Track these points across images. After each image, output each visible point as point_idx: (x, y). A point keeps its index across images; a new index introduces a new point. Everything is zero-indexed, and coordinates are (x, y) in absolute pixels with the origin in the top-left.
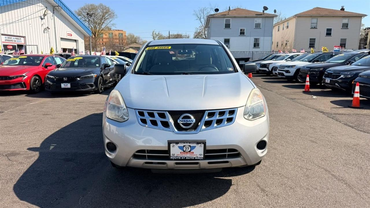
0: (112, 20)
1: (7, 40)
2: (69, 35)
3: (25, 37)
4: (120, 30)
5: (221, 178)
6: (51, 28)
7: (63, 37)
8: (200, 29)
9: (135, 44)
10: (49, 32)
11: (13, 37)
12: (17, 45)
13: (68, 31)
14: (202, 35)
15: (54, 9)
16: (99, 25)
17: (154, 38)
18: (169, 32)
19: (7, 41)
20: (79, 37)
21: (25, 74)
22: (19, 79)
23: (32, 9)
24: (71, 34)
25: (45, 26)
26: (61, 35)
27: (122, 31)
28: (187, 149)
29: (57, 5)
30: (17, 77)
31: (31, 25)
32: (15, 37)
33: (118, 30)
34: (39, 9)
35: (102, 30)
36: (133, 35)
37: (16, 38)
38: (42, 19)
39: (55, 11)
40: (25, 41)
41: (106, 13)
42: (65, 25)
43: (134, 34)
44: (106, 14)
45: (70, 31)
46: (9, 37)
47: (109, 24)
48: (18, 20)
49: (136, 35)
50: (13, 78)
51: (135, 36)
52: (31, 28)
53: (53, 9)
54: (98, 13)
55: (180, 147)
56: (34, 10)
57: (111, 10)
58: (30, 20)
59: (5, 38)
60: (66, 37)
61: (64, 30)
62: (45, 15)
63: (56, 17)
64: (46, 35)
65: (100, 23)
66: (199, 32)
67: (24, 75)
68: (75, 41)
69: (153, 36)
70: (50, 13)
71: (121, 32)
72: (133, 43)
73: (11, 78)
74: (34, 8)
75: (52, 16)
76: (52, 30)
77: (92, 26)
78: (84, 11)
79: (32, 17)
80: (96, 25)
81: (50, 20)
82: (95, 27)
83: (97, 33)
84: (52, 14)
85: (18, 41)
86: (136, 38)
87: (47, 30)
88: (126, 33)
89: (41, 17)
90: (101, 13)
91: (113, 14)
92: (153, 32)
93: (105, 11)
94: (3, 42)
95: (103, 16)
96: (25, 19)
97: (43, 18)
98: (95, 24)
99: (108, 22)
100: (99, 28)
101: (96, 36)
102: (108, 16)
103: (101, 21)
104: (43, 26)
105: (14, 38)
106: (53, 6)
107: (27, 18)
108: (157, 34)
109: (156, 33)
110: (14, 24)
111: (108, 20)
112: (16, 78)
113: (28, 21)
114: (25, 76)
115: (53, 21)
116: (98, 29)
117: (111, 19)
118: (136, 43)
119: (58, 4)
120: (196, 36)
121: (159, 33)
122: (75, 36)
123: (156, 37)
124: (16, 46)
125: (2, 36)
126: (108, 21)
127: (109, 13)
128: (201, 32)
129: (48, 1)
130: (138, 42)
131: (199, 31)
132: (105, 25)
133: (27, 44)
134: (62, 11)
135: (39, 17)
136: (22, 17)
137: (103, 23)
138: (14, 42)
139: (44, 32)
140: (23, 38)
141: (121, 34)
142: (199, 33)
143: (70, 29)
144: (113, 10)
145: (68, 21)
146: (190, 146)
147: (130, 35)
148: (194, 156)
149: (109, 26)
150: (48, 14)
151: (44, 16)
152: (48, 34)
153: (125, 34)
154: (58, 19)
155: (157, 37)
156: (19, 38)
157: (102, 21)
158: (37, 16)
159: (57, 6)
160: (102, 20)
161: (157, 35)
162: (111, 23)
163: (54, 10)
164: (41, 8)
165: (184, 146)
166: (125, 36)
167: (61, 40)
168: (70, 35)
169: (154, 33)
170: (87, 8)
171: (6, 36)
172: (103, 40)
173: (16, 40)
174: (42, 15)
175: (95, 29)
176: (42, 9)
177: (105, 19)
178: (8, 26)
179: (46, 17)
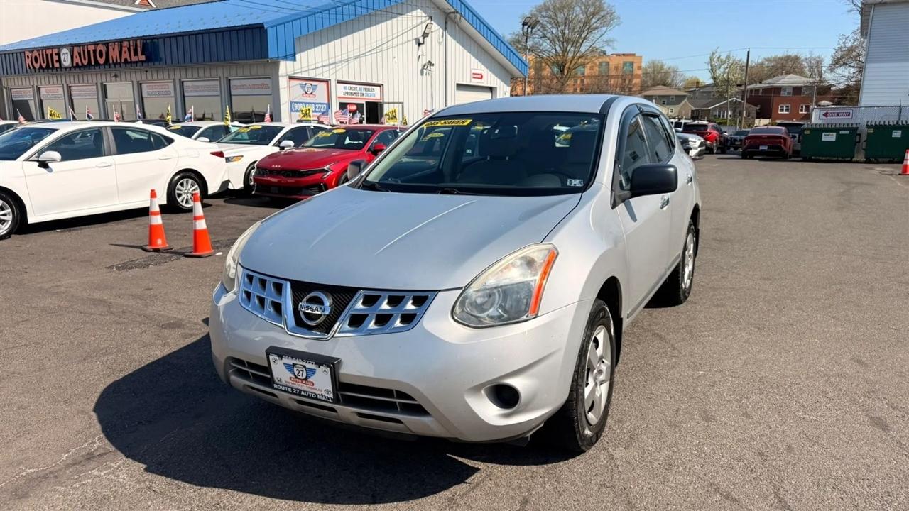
0: (605, 32)
1: (347, 93)
2: (475, 76)
3: (383, 85)
4: (628, 55)
5: (460, 459)
6: (437, 65)
7: (463, 81)
8: (855, 40)
9: (661, 87)
10: (434, 73)
11: (358, 86)
12: (367, 103)
13: (476, 67)
14: (859, 55)
15: (449, 20)
16: (575, 45)
17: (712, 70)
18: (748, 52)
19: (346, 96)
20: (499, 81)
21: (328, 167)
22: (317, 176)
23: (400, 23)
24: (481, 74)
25: (424, 61)
26: (457, 79)
27: (634, 55)
28: (301, 372)
29: (453, 10)
30: (314, 172)
31: (396, 59)
32: (363, 87)
33: (624, 55)
34: (415, 24)
35: (580, 57)
36: (659, 65)
37: (365, 89)
38: (419, 44)
39: (449, 23)
40: (382, 93)
41: (594, 14)
42: (468, 54)
43: (664, 62)
44: (592, 18)
45: (480, 67)
46: (352, 86)
47: (599, 40)
48: (371, 50)
49: (668, 64)
50: (307, 174)
51: (665, 67)
52: (396, 66)
53: (446, 19)
54: (575, 17)
55: (286, 365)
56: (405, 27)
57: (606, 6)
58: (395, 49)
59: (345, 88)
60: (469, 80)
61: (465, 65)
62: (425, 35)
63: (449, 38)
64: (427, 78)
65: (577, 42)
66: (852, 46)
67: (326, 168)
68: (489, 90)
69: (711, 66)
70: (437, 29)
71: (630, 59)
72: (658, 85)
73: (302, 175)
74: (405, 22)
75: (443, 36)
76: (438, 69)
77: (558, 49)
78: (544, 14)
79: (400, 42)
80: (567, 45)
81: (437, 45)
82: (565, 51)
83: (567, 65)
84: (441, 30)
85: (368, 95)
86: (667, 73)
87: (429, 68)
88: (643, 60)
89: (417, 40)
90: (581, 16)
91: (612, 14)
92: (713, 54)
93: (591, 10)
94: (339, 97)
95: (586, 23)
96: (385, 46)
97: (421, 41)
98: (565, 43)
99: (598, 36)
100: (574, 52)
101: (565, 74)
102: (599, 22)
103: (580, 36)
104: (420, 59)
105: (360, 89)
106: (446, 13)
107: (390, 44)
108: (723, 58)
109: (719, 57)
110: (363, 59)
111: (596, 31)
112: (311, 174)
113: (390, 51)
114: (328, 172)
115: (442, 47)
116: (570, 55)
117: (604, 29)
118: (664, 85)
119: (455, 6)
120: (842, 57)
121: (728, 57)
122: (490, 79)
123: (720, 68)
124: (363, 104)
125: (338, 85)
126: (596, 34)
127: (602, 14)
128: (856, 47)
129: (434, 4)
130: (672, 80)
131: (849, 45)
132: (589, 45)
133: (386, 100)
134: (464, 23)
135: (414, 41)
136: (379, 43)
137: (585, 39)
138: (360, 97)
139: (422, 74)
140: (379, 88)
141: (628, 64)
142: (851, 49)
143: (479, 64)
144: (611, 5)
145: (476, 45)
146: (304, 366)
147: (653, 64)
148: (318, 392)
149: (598, 46)
150: (433, 33)
151: (424, 38)
152: (429, 77)
153: (641, 62)
154: (454, 41)
155: (722, 67)
156: (370, 87)
157: (583, 36)
158: (410, 38)
159: (454, 13)
160: (584, 31)
161: (723, 63)
162: (605, 38)
163: (446, 23)
164: (419, 21)
165: (294, 365)
166: (639, 68)
167: (457, 89)
168: (479, 76)
169: (716, 56)
170: (551, 7)
171: (345, 85)
172: (582, 81)
173: (364, 92)
174: (420, 34)
175: (564, 56)
176: (422, 23)
177: (591, 30)
178: (351, 64)
179: (428, 40)
